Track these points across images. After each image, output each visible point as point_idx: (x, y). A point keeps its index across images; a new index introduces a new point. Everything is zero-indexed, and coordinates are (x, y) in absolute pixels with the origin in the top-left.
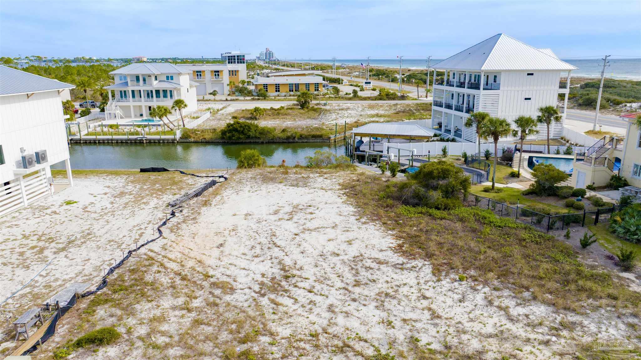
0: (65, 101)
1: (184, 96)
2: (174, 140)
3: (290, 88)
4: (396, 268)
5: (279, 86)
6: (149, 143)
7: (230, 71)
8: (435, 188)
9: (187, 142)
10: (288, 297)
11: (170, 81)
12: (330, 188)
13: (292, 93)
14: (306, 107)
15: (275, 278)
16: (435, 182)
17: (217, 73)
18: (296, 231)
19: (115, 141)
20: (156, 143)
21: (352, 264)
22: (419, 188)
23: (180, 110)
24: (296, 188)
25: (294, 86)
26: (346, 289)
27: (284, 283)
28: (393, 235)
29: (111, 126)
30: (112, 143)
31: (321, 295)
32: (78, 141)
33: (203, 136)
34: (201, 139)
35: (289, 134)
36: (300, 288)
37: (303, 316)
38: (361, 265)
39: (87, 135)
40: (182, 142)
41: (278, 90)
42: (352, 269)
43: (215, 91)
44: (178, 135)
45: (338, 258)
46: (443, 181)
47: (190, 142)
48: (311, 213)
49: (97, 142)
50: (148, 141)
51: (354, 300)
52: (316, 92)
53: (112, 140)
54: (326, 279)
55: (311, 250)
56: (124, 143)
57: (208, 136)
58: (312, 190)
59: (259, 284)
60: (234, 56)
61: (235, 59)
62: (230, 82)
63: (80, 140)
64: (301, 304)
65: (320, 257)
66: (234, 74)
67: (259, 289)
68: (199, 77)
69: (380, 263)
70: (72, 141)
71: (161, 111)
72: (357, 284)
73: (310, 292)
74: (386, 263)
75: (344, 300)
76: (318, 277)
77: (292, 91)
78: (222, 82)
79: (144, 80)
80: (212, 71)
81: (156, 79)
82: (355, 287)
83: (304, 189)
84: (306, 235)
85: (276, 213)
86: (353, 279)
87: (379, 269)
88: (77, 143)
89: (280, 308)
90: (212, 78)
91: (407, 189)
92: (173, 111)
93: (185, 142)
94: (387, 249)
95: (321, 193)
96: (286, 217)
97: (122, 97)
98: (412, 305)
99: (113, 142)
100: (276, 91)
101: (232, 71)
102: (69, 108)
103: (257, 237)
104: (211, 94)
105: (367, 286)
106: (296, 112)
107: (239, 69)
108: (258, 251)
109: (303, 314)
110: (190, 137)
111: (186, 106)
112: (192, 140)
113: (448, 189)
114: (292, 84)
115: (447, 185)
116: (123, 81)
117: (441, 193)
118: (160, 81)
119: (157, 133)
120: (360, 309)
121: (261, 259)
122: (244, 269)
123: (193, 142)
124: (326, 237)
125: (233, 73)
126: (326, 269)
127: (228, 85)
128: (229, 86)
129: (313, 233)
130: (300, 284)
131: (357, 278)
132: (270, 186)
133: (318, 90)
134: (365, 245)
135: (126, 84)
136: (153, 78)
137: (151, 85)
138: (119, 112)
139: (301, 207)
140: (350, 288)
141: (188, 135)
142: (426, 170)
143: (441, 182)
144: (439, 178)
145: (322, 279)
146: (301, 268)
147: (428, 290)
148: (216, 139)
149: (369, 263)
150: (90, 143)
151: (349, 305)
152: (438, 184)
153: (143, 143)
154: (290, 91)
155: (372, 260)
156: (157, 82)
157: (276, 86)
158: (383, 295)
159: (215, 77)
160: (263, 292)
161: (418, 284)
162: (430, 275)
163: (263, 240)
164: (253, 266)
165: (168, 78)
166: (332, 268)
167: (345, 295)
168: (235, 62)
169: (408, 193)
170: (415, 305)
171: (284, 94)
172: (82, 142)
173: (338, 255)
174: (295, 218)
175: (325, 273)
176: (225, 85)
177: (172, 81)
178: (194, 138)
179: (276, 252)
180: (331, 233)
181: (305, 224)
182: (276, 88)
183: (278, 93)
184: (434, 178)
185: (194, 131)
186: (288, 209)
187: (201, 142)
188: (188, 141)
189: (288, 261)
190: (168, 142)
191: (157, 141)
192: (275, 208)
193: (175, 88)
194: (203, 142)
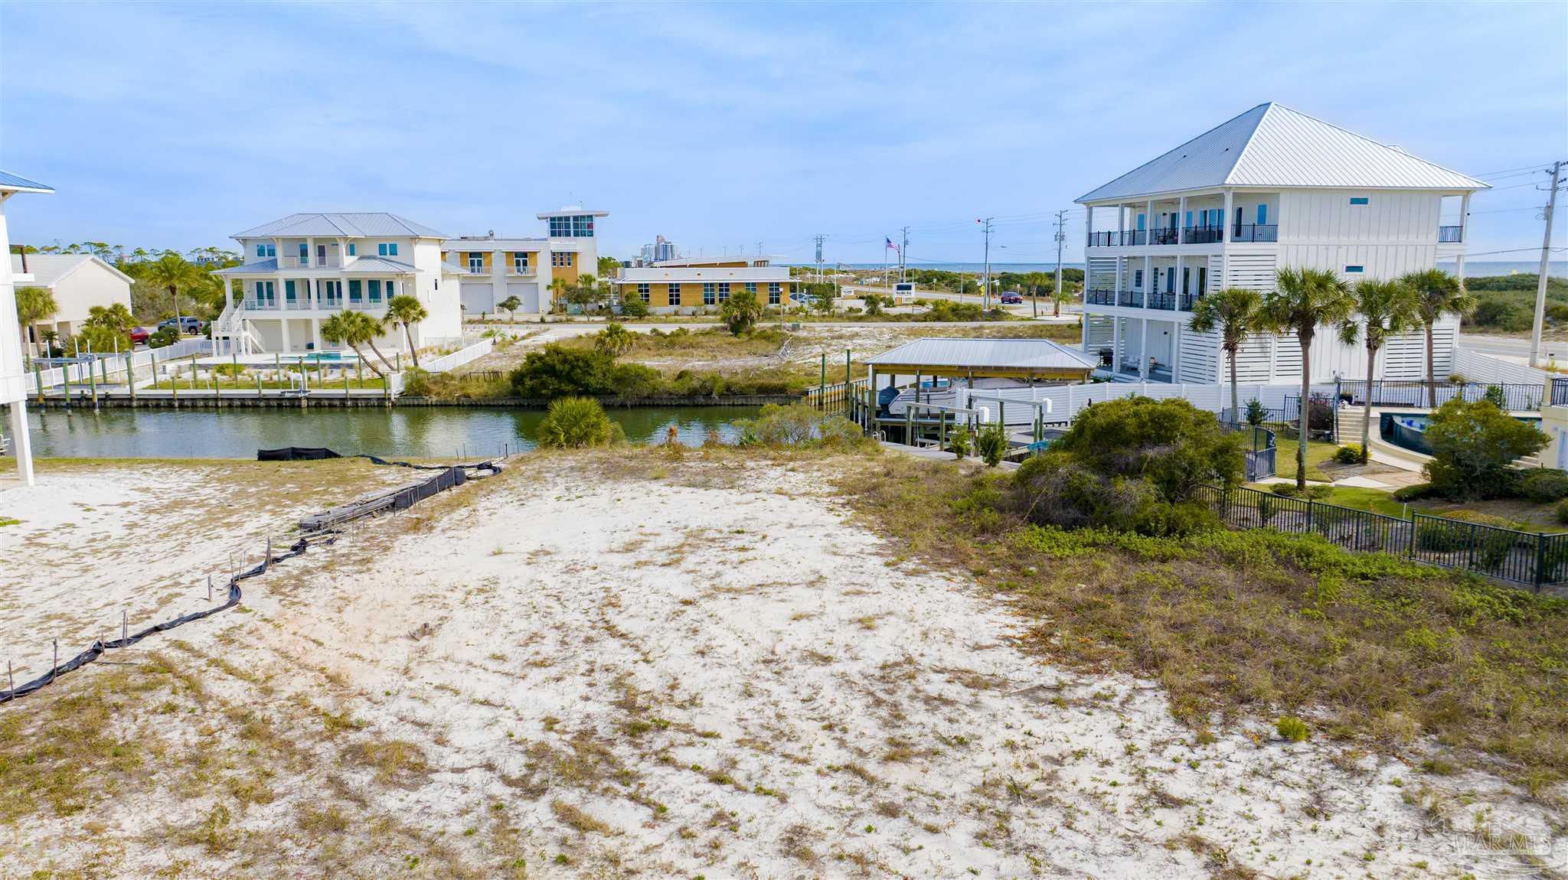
0: (107, 306)
1: (423, 293)
2: (384, 399)
3: (706, 295)
4: (1038, 700)
5: (678, 290)
6: (315, 406)
7: (554, 254)
8: (1133, 472)
9: (418, 405)
10: (632, 798)
11: (388, 256)
12: (803, 491)
13: (710, 307)
14: (744, 330)
15: (594, 731)
16: (1130, 455)
17: (521, 259)
18: (688, 594)
19: (226, 403)
20: (335, 406)
21: (878, 689)
22: (1081, 472)
23: (406, 324)
24: (701, 491)
25: (717, 289)
26: (859, 772)
27: (622, 750)
28: (1011, 604)
29: (221, 369)
30: (217, 406)
31: (760, 791)
32: (125, 403)
33: (463, 388)
34: (458, 398)
35: (695, 384)
36: (679, 767)
37: (679, 872)
38: (909, 690)
39: (154, 387)
40: (406, 406)
41: (675, 300)
42: (879, 702)
43: (513, 298)
44: (396, 386)
45: (827, 669)
46: (1156, 449)
47: (427, 405)
48: (743, 549)
49: (176, 404)
50: (313, 403)
51: (890, 811)
52: (773, 306)
53: (216, 399)
54: (780, 735)
55: (732, 644)
56: (249, 406)
57: (475, 391)
58: (752, 496)
59: (526, 752)
60: (567, 219)
61: (568, 226)
62: (555, 281)
63: (131, 399)
64: (679, 823)
65: (762, 666)
66: (565, 261)
67: (525, 771)
68: (476, 267)
69: (976, 683)
70: (108, 403)
71: (353, 322)
72: (899, 752)
73: (718, 780)
74: (998, 686)
75: (849, 809)
76: (752, 729)
77: (713, 302)
78: (534, 281)
79: (321, 252)
80: (508, 254)
81: (352, 254)
82: (891, 763)
83: (724, 492)
84: (722, 605)
85: (631, 547)
86: (884, 735)
87: (975, 705)
88: (120, 407)
89: (594, 840)
90: (510, 271)
91: (1043, 478)
92: (387, 327)
93: (414, 405)
94: (997, 642)
95: (775, 502)
96: (662, 558)
97: (260, 296)
98: (1122, 831)
99: (220, 404)
100: (671, 302)
101: (561, 254)
102: (118, 323)
103: (557, 607)
104: (503, 305)
105: (941, 759)
106: (717, 341)
107: (577, 249)
108: (549, 647)
109: (679, 864)
110: (428, 392)
111: (422, 313)
112: (434, 399)
113: (1172, 474)
114: (712, 285)
115: (1170, 459)
116: (266, 258)
117: (1154, 486)
118: (362, 258)
119: (343, 384)
120: (913, 844)
121: (553, 671)
122: (486, 703)
123: (436, 405)
124: (787, 610)
125: (562, 259)
126: (781, 705)
127: (549, 287)
128: (551, 291)
129: (745, 599)
130: (682, 755)
131: (897, 733)
132: (624, 487)
133: (778, 301)
134: (918, 630)
135: (274, 264)
136: (343, 248)
137: (336, 265)
138: (250, 336)
139: (711, 534)
140: (871, 767)
141: (422, 386)
142: (1100, 420)
143: (1150, 453)
144: (1143, 440)
145: (766, 735)
146: (693, 702)
147: (1172, 772)
148: (498, 397)
149: (936, 685)
150: (158, 406)
151: (869, 830)
152: (1141, 460)
153: (300, 406)
154: (706, 301)
155: (947, 676)
156: (355, 258)
157: (671, 291)
158: (1002, 792)
159: (516, 268)
160: (535, 780)
161: (1130, 751)
162: (1170, 723)
163: (573, 618)
164: (519, 695)
165: (382, 249)
166: (804, 701)
167: (853, 792)
168: (568, 234)
169: (1046, 489)
170: (1135, 828)
171: (690, 309)
172: (135, 404)
173: (826, 660)
174: (690, 562)
175: (779, 717)
176: (542, 288)
177: (393, 258)
178: (438, 394)
179: (611, 651)
180: (806, 600)
181: (718, 575)
182: (671, 295)
183: (675, 307)
184: (1126, 443)
185: (444, 378)
186: (671, 539)
187: (458, 405)
188: (421, 402)
189: (647, 679)
190: (366, 406)
191: (337, 403)
192: (628, 537)
193: (401, 275)
194: (463, 405)
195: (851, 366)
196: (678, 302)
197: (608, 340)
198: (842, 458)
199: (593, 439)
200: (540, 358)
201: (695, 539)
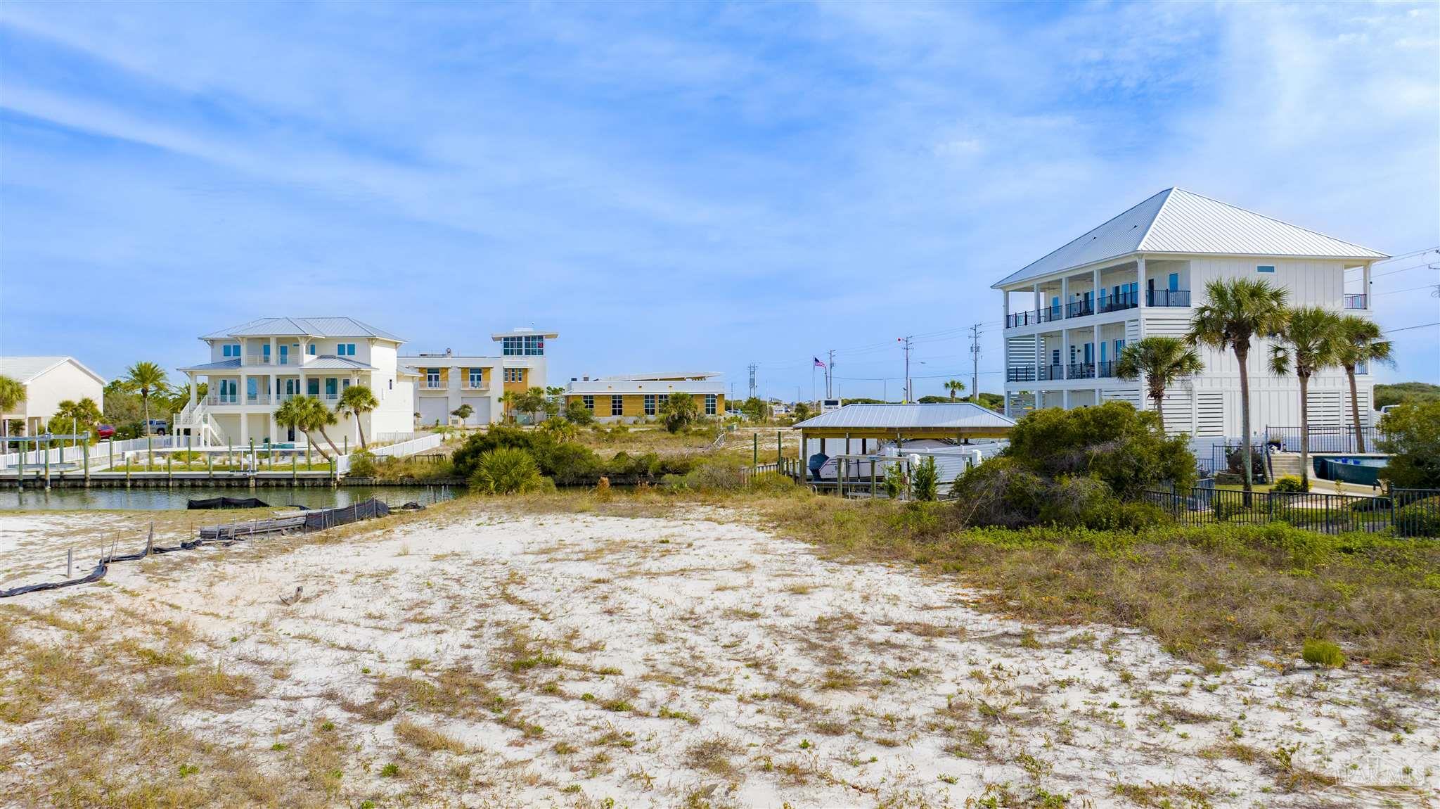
0: (77, 401)
1: (377, 387)
2: (330, 479)
3: (647, 406)
4: (1004, 645)
5: (620, 402)
6: (263, 486)
7: (506, 370)
8: (1081, 469)
9: (363, 485)
10: (501, 722)
11: (346, 356)
12: (733, 519)
13: (650, 417)
14: (681, 429)
15: (470, 668)
16: (1074, 455)
17: (476, 375)
18: (602, 576)
19: (177, 484)
20: (283, 486)
21: (813, 638)
22: (1020, 474)
23: (357, 413)
24: (627, 519)
25: (657, 400)
26: (794, 701)
27: (500, 685)
28: (960, 581)
29: (177, 456)
30: (168, 486)
31: (664, 714)
32: (79, 484)
33: (406, 469)
34: (401, 479)
35: (632, 463)
36: (564, 697)
37: (547, 784)
38: (850, 637)
39: (111, 469)
40: (351, 486)
41: (617, 411)
42: (814, 647)
43: (465, 406)
44: (342, 467)
45: (754, 623)
46: (1101, 446)
47: (371, 485)
48: (667, 551)
49: (129, 484)
50: (262, 483)
51: (833, 730)
52: (709, 416)
53: (168, 480)
54: (694, 672)
56: (199, 486)
57: (417, 472)
58: (679, 522)
59: (380, 685)
60: (520, 338)
61: (520, 345)
62: (506, 394)
63: (84, 480)
64: (555, 741)
65: (679, 622)
66: (517, 376)
67: (373, 699)
68: (433, 381)
69: (927, 631)
70: (62, 483)
71: (305, 407)
72: (838, 682)
73: (614, 707)
74: (955, 634)
75: (778, 729)
76: (661, 667)
77: (653, 412)
78: (487, 395)
79: (283, 351)
80: (464, 369)
81: (313, 353)
82: (830, 693)
83: (651, 520)
84: (638, 583)
85: (546, 551)
86: (824, 669)
87: (931, 648)
88: (74, 487)
89: (440, 759)
90: (464, 386)
91: (983, 483)
92: (339, 416)
93: (358, 485)
94: (949, 604)
95: (703, 525)
96: (579, 557)
97: (223, 392)
98: (1136, 745)
99: (171, 484)
100: (614, 413)
101: (513, 370)
102: (85, 417)
104: (455, 413)
105: (888, 689)
106: (655, 436)
107: (528, 366)
108: (438, 609)
109: (547, 775)
110: (374, 473)
111: (373, 402)
112: (379, 479)
113: (1120, 471)
114: (652, 396)
115: (1117, 457)
116: (232, 358)
117: (1103, 482)
118: (321, 357)
119: (293, 468)
120: (864, 757)
121: (434, 627)
122: (348, 648)
123: (380, 485)
124: (712, 585)
125: (514, 375)
126: (698, 650)
127: (500, 400)
128: (502, 404)
129: (664, 579)
130: (568, 687)
131: (838, 670)
132: (549, 517)
133: (714, 412)
134: (857, 595)
135: (238, 363)
136: (303, 347)
137: (297, 363)
138: (210, 428)
139: (634, 544)
140: (806, 695)
141: (367, 466)
142: (1039, 425)
143: (1095, 450)
144: (1087, 439)
145: (678, 671)
146: (594, 647)
147: (1184, 694)
148: (439, 477)
149: (881, 634)
150: (111, 487)
151: (805, 746)
152: (1086, 459)
153: (248, 486)
154: (647, 411)
155: (893, 627)
156: (315, 357)
157: (614, 402)
158: (975, 714)
159: (470, 382)
160: (385, 706)
161: (1126, 679)
162: (1167, 657)
164: (385, 643)
165: (341, 349)
166: (725, 646)
167: (782, 716)
168: (520, 353)
169: (987, 494)
170: (1153, 741)
171: (632, 419)
172: (88, 484)
173: (754, 616)
174: (608, 558)
175: (694, 657)
176: (494, 401)
177: (351, 357)
178: (383, 475)
179: (508, 612)
180: (731, 579)
181: (637, 564)
182: (614, 406)
183: (617, 417)
184: (1070, 445)
185: (391, 461)
186: (590, 546)
187: (401, 485)
188: (365, 482)
189: (543, 632)
190: (313, 486)
191: (285, 483)
192: (545, 546)
193: (356, 371)
194: (406, 485)
195: (782, 451)
196: (620, 413)
197: (550, 432)
198: (773, 500)
199: (523, 487)
200: (482, 438)
201: (614, 547)
